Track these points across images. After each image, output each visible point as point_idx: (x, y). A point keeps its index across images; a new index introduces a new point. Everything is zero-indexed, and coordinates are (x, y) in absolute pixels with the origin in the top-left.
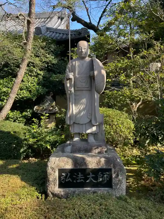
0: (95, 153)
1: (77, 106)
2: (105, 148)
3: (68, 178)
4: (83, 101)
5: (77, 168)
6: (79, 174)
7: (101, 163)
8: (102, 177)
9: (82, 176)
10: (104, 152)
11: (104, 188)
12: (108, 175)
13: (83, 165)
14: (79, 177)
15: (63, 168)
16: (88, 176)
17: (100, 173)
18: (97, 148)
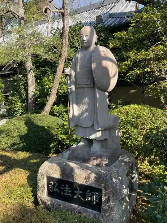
0: (93, 165)
1: (80, 106)
2: (105, 161)
3: (56, 188)
4: (86, 100)
5: (64, 179)
6: (66, 187)
7: (90, 180)
8: (91, 197)
9: (69, 190)
10: (103, 165)
11: (92, 211)
12: (98, 195)
13: (69, 178)
14: (66, 189)
15: (50, 175)
16: (76, 192)
17: (89, 191)
18: (96, 159)
